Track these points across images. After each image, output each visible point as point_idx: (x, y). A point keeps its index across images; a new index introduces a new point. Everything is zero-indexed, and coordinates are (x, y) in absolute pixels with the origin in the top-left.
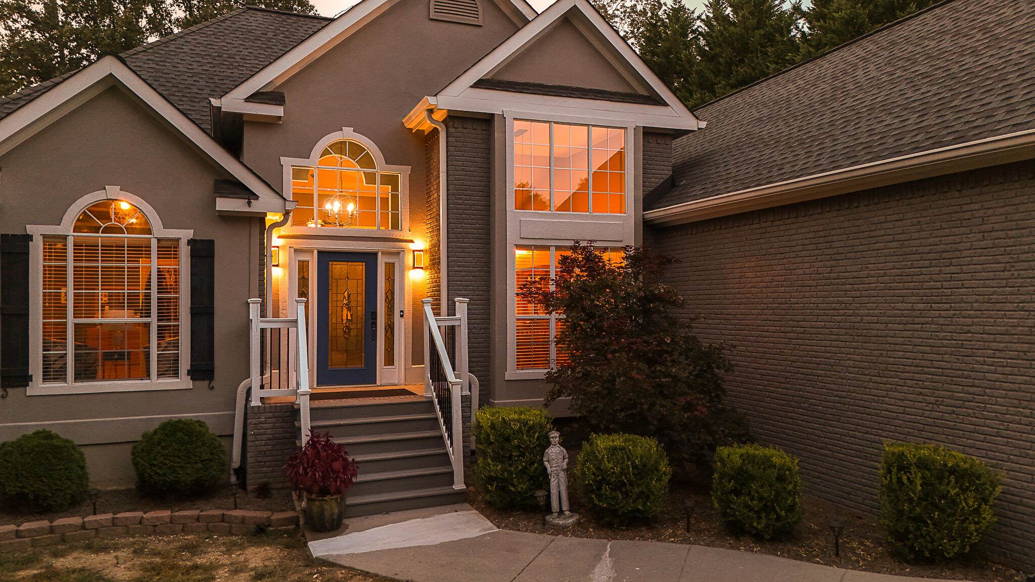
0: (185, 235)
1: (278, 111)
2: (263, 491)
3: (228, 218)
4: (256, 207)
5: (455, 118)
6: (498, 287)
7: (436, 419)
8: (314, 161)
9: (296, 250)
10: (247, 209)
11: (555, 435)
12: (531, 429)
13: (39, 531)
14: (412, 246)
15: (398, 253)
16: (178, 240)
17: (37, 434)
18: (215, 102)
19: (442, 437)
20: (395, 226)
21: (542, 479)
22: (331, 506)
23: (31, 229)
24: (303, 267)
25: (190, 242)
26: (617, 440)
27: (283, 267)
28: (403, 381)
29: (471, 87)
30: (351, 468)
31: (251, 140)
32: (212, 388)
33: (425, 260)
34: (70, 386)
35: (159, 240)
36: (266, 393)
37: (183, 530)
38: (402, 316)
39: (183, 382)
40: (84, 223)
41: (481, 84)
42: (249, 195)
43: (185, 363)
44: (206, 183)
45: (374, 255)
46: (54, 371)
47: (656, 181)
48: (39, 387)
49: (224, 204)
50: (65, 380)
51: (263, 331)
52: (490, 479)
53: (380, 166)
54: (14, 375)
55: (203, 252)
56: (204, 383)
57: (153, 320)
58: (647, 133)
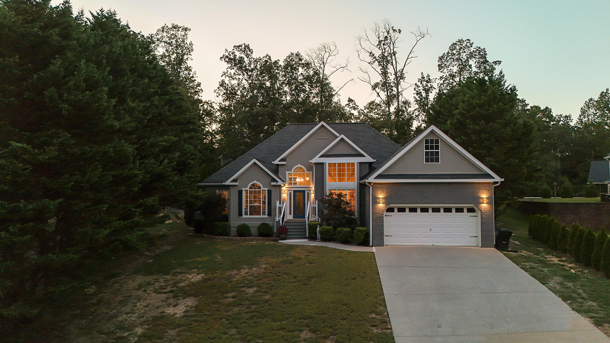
0: (267, 189)
1: (285, 163)
3: (273, 186)
4: (278, 184)
5: (316, 164)
8: (292, 172)
9: (288, 190)
10: (276, 184)
11: (318, 226)
12: (315, 225)
13: (243, 239)
14: (312, 189)
15: (309, 191)
16: (265, 190)
17: (244, 224)
18: (272, 162)
20: (309, 184)
21: (316, 233)
23: (243, 189)
24: (290, 193)
25: (267, 190)
26: (326, 227)
27: (286, 194)
29: (319, 157)
30: (287, 229)
31: (280, 169)
35: (262, 190)
37: (263, 240)
39: (266, 216)
40: (251, 188)
41: (322, 156)
42: (277, 182)
43: (267, 213)
44: (270, 179)
45: (305, 191)
46: (246, 214)
47: (364, 174)
48: (244, 216)
49: (272, 184)
50: (248, 215)
52: (311, 234)
53: (306, 172)
54: (240, 214)
55: (269, 192)
56: (270, 217)
57: (261, 205)
58: (361, 163)
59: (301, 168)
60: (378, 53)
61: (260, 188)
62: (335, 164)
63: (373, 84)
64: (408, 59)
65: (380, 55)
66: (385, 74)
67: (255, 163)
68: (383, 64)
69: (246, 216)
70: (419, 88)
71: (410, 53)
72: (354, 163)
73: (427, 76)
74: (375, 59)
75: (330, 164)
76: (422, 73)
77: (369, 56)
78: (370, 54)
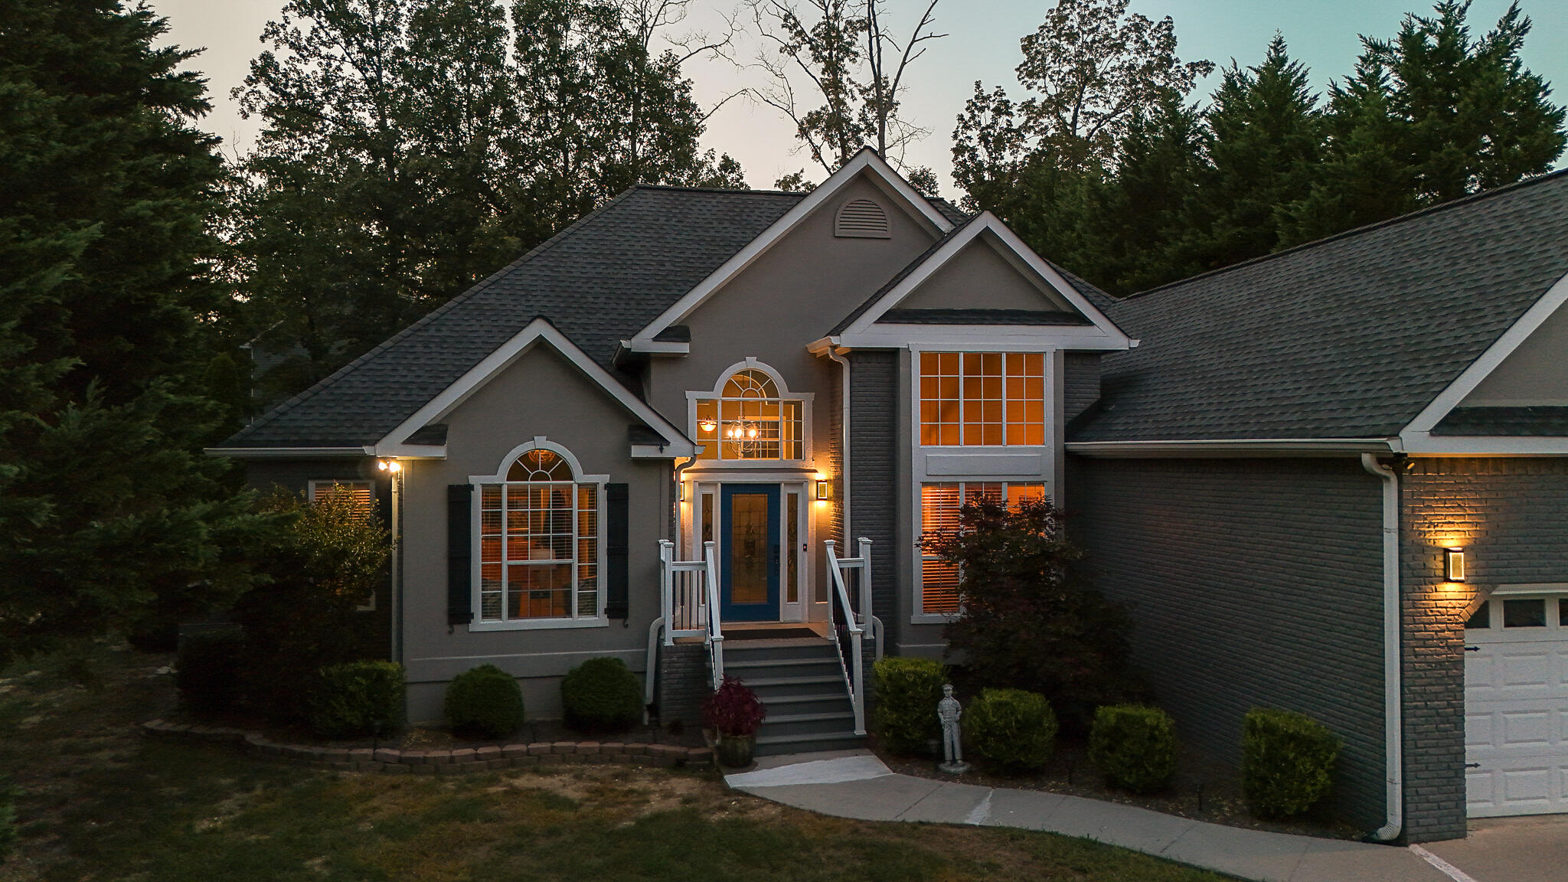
0: (602, 479)
1: (684, 348)
2: (676, 728)
3: (642, 464)
4: (667, 453)
5: (856, 355)
6: (903, 526)
7: (839, 664)
8: (717, 394)
9: (700, 484)
10: (659, 455)
11: (948, 688)
12: (925, 682)
13: (493, 755)
14: (817, 476)
15: (801, 484)
16: (596, 485)
17: (483, 668)
18: (625, 343)
19: (844, 682)
20: (798, 455)
21: (936, 729)
22: (743, 745)
23: (472, 479)
24: (707, 499)
26: (1005, 696)
27: (689, 501)
28: (807, 619)
29: (875, 322)
31: (656, 374)
32: (626, 626)
33: (829, 490)
34: (503, 623)
35: (579, 485)
36: (678, 633)
37: (611, 760)
38: (805, 550)
39: (600, 620)
40: (515, 473)
41: (890, 317)
42: (662, 442)
43: (602, 601)
44: (622, 429)
45: (777, 486)
46: (491, 610)
48: (481, 624)
49: (638, 451)
50: (499, 617)
51: (674, 572)
52: (888, 727)
53: (784, 394)
54: (459, 613)
55: (618, 495)
56: (619, 622)
57: (575, 561)
58: (1070, 355)
59: (759, 376)
60: (811, 18)
61: (565, 472)
62: (951, 358)
63: (802, 114)
64: (914, 41)
65: (819, 25)
66: (833, 86)
67: (541, 345)
68: (830, 54)
69: (491, 624)
70: (969, 133)
71: (922, 24)
72: (1039, 356)
73: (996, 94)
74: (799, 39)
75: (929, 360)
76: (978, 84)
77: (783, 26)
78: (785, 20)
